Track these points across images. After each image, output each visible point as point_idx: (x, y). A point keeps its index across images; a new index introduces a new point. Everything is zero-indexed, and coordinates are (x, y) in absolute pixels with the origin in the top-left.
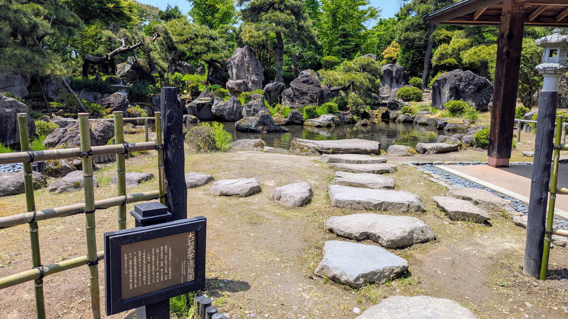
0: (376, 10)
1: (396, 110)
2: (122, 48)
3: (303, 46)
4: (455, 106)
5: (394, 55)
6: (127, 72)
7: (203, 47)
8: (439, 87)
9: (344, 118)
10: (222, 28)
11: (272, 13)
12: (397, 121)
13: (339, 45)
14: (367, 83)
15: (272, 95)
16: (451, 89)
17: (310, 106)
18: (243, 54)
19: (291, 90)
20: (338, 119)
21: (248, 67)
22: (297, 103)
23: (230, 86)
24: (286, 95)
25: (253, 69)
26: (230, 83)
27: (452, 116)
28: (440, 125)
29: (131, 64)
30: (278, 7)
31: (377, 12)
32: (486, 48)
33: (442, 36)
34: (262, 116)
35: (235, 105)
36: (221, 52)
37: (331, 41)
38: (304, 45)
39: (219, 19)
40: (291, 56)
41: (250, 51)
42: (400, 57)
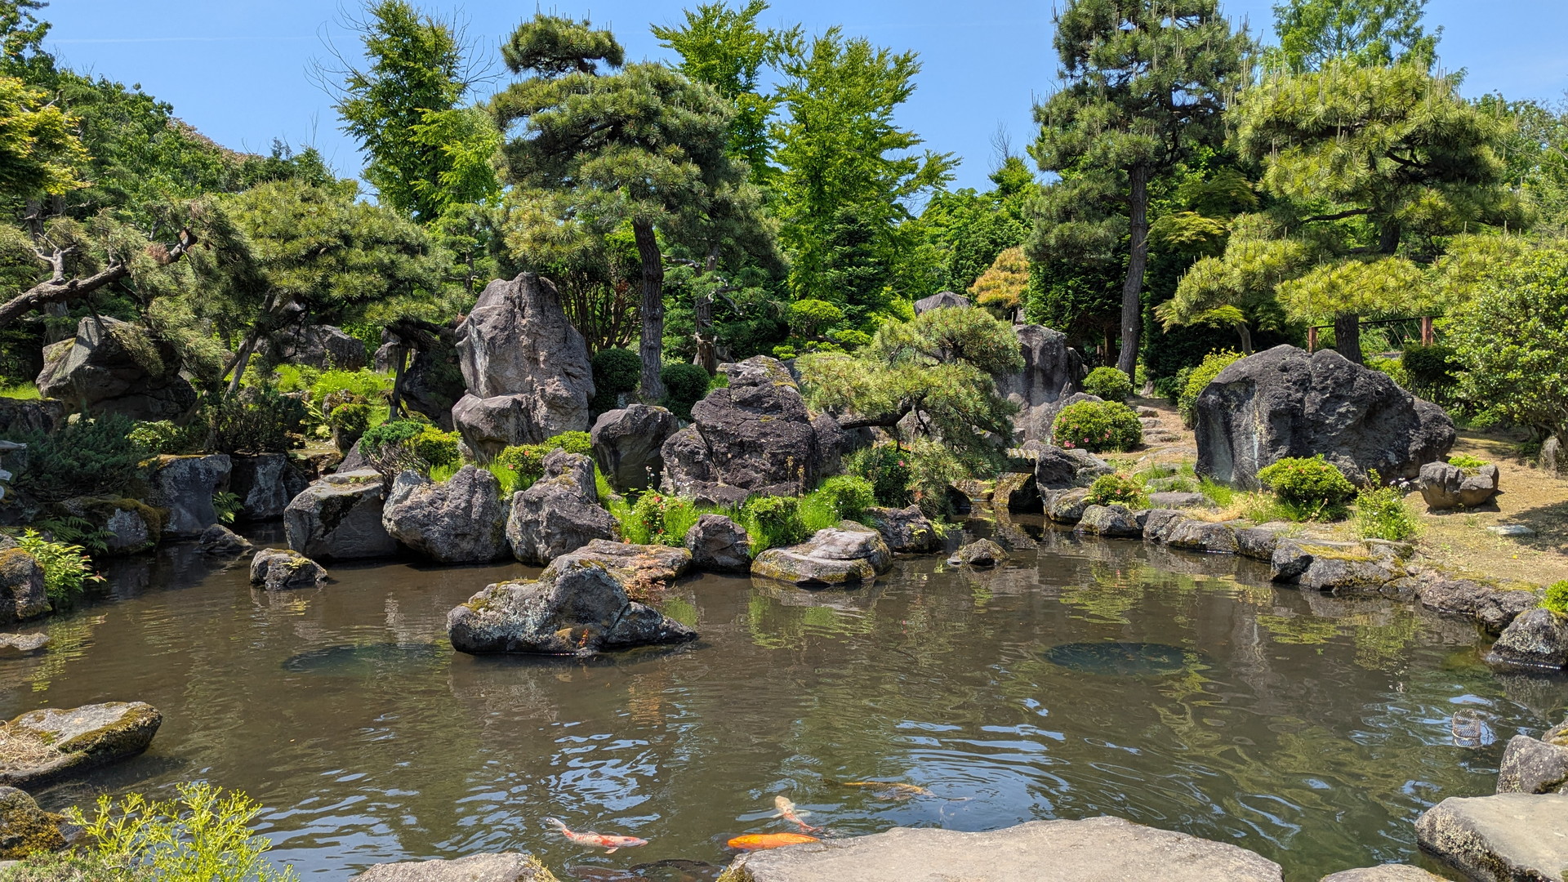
0: (943, 161)
1: (1069, 487)
2: (47, 287)
3: (725, 269)
4: (1303, 481)
5: (1012, 294)
6: (73, 374)
7: (370, 278)
8: (1223, 407)
9: (899, 535)
10: (457, 215)
11: (614, 154)
12: (1079, 528)
13: (837, 265)
14: (973, 401)
15: (624, 453)
16: (1274, 416)
17: (773, 501)
18: (514, 305)
19: (697, 434)
20: (882, 545)
21: (533, 349)
22: (720, 483)
23: (464, 418)
24: (679, 455)
25: (551, 355)
26: (468, 408)
27: (1292, 515)
28: (1284, 567)
29: (89, 345)
30: (639, 133)
31: (945, 166)
32: (1366, 272)
33: (1187, 234)
34: (570, 583)
35: (478, 499)
36: (440, 296)
37: (810, 255)
38: (729, 267)
39: (454, 188)
40: (688, 302)
41: (539, 289)
42: (1032, 301)
